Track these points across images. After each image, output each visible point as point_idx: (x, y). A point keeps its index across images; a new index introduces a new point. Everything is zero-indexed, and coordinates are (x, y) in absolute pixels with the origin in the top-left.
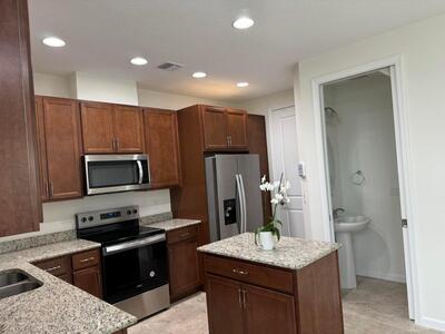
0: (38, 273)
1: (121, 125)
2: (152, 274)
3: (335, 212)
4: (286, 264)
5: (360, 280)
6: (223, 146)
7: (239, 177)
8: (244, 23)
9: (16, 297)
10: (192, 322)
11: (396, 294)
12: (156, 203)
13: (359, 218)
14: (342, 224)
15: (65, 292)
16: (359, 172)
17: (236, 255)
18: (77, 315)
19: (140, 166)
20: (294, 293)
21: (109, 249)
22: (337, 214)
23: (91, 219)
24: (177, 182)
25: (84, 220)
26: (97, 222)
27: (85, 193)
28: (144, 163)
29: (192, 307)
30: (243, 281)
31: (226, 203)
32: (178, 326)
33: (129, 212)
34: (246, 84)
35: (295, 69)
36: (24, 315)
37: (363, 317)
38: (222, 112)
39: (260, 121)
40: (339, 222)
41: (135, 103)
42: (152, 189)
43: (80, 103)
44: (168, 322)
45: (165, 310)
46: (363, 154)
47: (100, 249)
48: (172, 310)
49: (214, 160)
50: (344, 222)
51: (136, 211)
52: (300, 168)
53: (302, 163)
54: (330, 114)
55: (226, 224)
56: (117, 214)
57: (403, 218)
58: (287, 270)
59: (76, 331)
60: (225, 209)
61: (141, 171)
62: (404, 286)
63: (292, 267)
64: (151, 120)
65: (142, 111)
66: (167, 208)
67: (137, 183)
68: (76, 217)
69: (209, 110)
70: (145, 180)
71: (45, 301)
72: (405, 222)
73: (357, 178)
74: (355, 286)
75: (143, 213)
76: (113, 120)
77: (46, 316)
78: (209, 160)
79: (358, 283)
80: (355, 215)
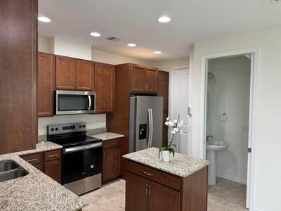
0: (25, 164)
1: (80, 73)
2: (92, 167)
3: (207, 138)
4: (177, 173)
5: (218, 180)
6: (142, 90)
7: (150, 111)
8: (164, 19)
9: (13, 181)
10: (114, 198)
11: (239, 191)
12: (97, 122)
13: (222, 142)
14: (211, 146)
15: (43, 180)
16: (224, 114)
17: (147, 163)
18: (52, 197)
19: (90, 99)
20: (180, 191)
21: (67, 150)
22: (209, 139)
23: (57, 129)
24: (111, 110)
25: (52, 130)
26: (61, 131)
27: (54, 114)
28: (92, 97)
29: (115, 188)
30: (150, 180)
31: (141, 126)
32: (105, 200)
33: (80, 127)
34: (160, 52)
35: (192, 47)
36: (19, 195)
37: (218, 204)
38: (143, 69)
39: (166, 75)
40: (209, 144)
41: (89, 59)
42: (96, 113)
43: (55, 57)
44: (100, 197)
45: (98, 189)
46: (228, 103)
47: (62, 150)
48: (102, 189)
49: (136, 99)
50: (212, 145)
51: (84, 126)
52: (189, 109)
53: (190, 106)
54: (211, 77)
55: (140, 139)
56: (73, 127)
57: (249, 147)
58: (178, 177)
59: (52, 209)
60: (140, 130)
61: (90, 102)
62: (245, 186)
63: (181, 175)
64: (99, 70)
65: (93, 64)
66: (103, 125)
67: (87, 110)
68: (48, 127)
69: (136, 67)
70: (92, 108)
71: (31, 185)
72: (250, 150)
73: (223, 118)
74: (215, 183)
75: (89, 128)
76: (75, 69)
77: (33, 197)
78: (133, 98)
79: (217, 182)
80: (219, 140)
